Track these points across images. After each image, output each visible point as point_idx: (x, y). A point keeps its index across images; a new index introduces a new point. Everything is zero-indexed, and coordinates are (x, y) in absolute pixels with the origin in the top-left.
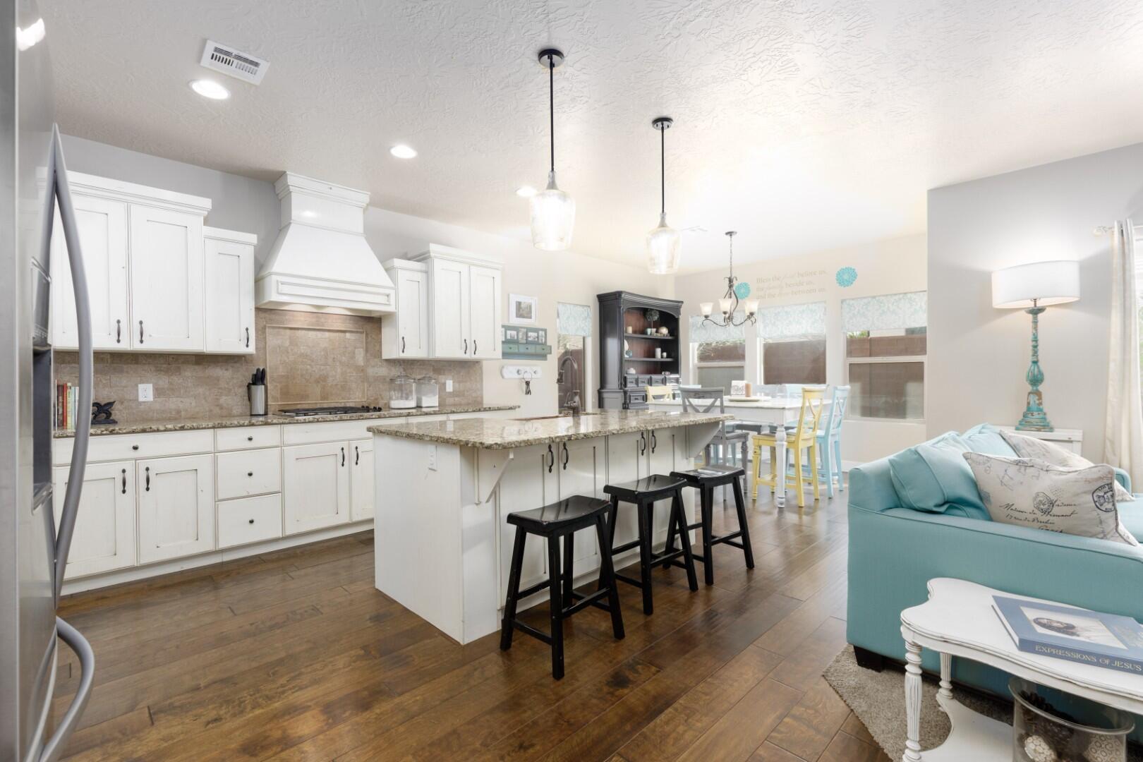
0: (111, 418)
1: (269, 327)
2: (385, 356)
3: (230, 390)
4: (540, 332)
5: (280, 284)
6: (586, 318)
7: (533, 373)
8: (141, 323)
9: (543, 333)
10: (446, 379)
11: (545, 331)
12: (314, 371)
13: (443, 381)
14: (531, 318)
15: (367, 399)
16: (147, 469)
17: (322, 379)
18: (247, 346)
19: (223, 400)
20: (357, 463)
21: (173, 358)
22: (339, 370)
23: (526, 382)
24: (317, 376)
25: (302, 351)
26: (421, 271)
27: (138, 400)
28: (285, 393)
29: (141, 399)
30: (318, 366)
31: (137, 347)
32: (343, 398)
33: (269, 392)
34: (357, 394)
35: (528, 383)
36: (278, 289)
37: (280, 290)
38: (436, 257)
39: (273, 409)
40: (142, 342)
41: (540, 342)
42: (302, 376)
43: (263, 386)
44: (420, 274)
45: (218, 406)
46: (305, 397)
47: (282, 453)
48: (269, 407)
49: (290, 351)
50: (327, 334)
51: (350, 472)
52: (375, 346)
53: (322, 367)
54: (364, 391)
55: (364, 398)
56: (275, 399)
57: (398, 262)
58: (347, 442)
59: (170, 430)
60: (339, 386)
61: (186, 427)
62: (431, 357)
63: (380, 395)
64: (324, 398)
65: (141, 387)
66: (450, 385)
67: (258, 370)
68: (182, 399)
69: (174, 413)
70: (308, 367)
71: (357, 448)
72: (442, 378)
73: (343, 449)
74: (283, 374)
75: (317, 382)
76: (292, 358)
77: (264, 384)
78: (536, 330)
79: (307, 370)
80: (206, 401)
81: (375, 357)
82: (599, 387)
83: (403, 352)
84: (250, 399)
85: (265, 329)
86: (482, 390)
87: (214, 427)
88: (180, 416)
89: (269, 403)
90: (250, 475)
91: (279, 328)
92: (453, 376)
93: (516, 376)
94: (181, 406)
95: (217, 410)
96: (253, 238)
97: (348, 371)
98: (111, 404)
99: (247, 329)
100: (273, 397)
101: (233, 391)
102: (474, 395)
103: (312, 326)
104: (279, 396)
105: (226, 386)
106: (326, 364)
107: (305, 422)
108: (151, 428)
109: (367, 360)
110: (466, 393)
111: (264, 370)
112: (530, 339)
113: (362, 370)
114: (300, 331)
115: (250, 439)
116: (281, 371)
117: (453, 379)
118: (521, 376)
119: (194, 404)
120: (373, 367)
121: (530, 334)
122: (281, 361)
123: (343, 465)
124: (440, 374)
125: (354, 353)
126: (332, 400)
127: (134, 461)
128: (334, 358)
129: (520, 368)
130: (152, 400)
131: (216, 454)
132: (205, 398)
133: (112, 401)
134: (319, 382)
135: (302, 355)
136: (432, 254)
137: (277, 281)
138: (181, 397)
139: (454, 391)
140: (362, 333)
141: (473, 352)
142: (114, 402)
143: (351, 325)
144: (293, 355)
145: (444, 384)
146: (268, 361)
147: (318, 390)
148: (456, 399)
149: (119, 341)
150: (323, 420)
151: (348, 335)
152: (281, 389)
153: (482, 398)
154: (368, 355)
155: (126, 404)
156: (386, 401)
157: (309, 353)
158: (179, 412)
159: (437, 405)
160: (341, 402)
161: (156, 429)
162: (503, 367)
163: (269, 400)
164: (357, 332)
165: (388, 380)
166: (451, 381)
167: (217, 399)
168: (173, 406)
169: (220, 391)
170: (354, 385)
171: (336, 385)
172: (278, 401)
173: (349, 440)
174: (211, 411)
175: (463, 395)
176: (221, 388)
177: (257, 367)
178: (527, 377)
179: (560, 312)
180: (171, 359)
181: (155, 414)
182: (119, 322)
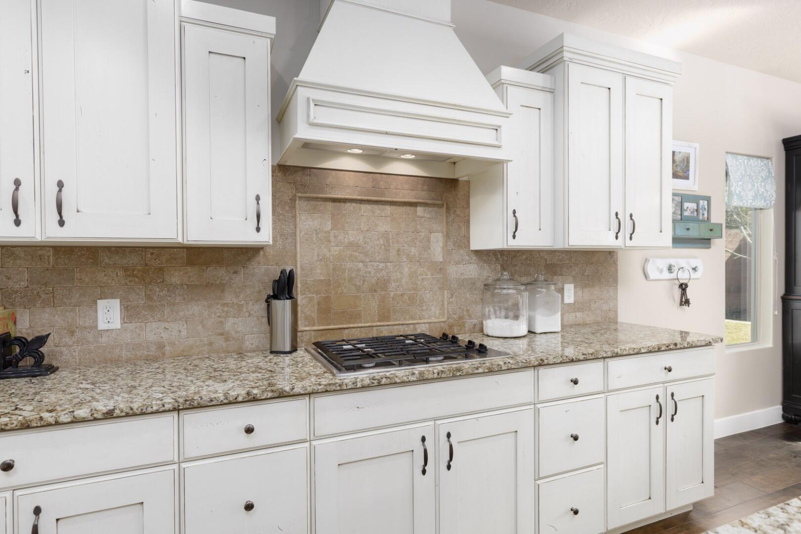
0: (45, 362)
1: (300, 199)
2: (475, 245)
3: (240, 307)
4: (701, 202)
5: (312, 104)
6: (767, 177)
7: (691, 270)
8: (60, 185)
9: (706, 202)
10: (564, 282)
11: (708, 199)
12: (369, 272)
13: (560, 285)
14: (687, 178)
15: (448, 318)
16: (37, 511)
17: (380, 286)
18: (258, 229)
19: (230, 324)
20: (449, 467)
21: (152, 254)
22: (406, 270)
23: (681, 286)
24: (373, 281)
26: (543, 90)
27: (96, 326)
28: (325, 310)
29: (102, 325)
30: (375, 264)
31: (54, 234)
32: (412, 318)
33: (299, 309)
34: (433, 308)
35: (683, 287)
36: (308, 116)
37: (312, 117)
38: (571, 61)
39: (306, 338)
40: (62, 223)
41: (701, 217)
42: (350, 280)
43: (288, 303)
44: (541, 95)
45: (221, 334)
47: (312, 452)
48: (299, 334)
49: (332, 239)
50: (389, 209)
51: (437, 486)
52: (460, 227)
53: (381, 265)
54: (443, 305)
55: (443, 316)
56: (310, 321)
57: (507, 72)
58: (432, 423)
59: (84, 421)
60: (406, 297)
61: (117, 412)
62: (559, 245)
63: (468, 311)
64: (384, 316)
65: (101, 303)
66: (569, 292)
67: (283, 272)
68: (167, 325)
69: (153, 348)
70: (361, 265)
71: (449, 435)
72: (558, 281)
73: (423, 439)
74: (322, 278)
75: (373, 290)
76: (335, 250)
77: (291, 298)
78: (695, 199)
79: (359, 270)
80: (203, 326)
81: (460, 247)
82: (782, 292)
83: (514, 237)
84: (269, 321)
85: (295, 200)
86: (616, 300)
87: (176, 409)
88: (164, 354)
89: (301, 328)
90: (249, 507)
91: (317, 199)
92: (574, 277)
93: (666, 275)
94: (165, 336)
95: (220, 342)
96: (268, 24)
97: (420, 270)
98: (41, 340)
99: (258, 198)
100: (306, 318)
101: (244, 310)
102: (605, 308)
103: (366, 195)
104: (314, 315)
105: (235, 301)
106: (386, 261)
107: (355, 388)
108: (41, 418)
109: (447, 252)
110: (592, 305)
111: (291, 272)
112: (686, 214)
113: (440, 269)
115: (249, 430)
116: (319, 273)
117: (574, 281)
118: (673, 276)
119: (184, 333)
120: (457, 263)
121: (686, 205)
122: (318, 255)
123: (424, 472)
124: (556, 273)
125: (429, 241)
126: (396, 320)
127: (8, 495)
128: (398, 250)
129: (672, 262)
130: (119, 326)
131: (183, 465)
132: (201, 322)
133: (45, 333)
134: (375, 290)
136: (567, 55)
137: (308, 99)
138: (166, 321)
139: (574, 301)
140: (442, 206)
141: (628, 236)
142: (49, 335)
143: (423, 194)
144: (337, 246)
145: (562, 291)
146: (299, 255)
147: (374, 305)
148: (578, 314)
149: (17, 222)
150: (388, 381)
151: (419, 210)
152: (319, 303)
153: (616, 312)
154: (450, 243)
155: (78, 334)
156: (475, 321)
158: (161, 346)
159: (559, 329)
161: (52, 420)
162: (646, 260)
163: (299, 323)
164: (434, 205)
165: (480, 285)
166: (572, 286)
167: (221, 322)
168: (152, 337)
169: (226, 309)
170: (428, 295)
171: (402, 295)
172: (314, 325)
173: (435, 419)
174: (211, 344)
175: (589, 308)
176: (226, 305)
177: (282, 268)
178: (683, 277)
179: (730, 169)
180: (149, 255)
181: (124, 352)
182: (17, 183)
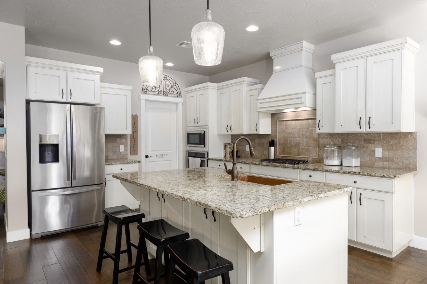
0: (238, 156)
1: (278, 121)
10: (375, 147)
12: (295, 141)
13: (373, 148)
15: (319, 157)
17: (297, 145)
18: (257, 131)
22: (305, 140)
24: (296, 143)
25: (290, 131)
26: (332, 75)
28: (284, 151)
29: (247, 150)
30: (296, 138)
32: (306, 156)
33: (276, 150)
34: (313, 153)
38: (337, 63)
42: (290, 143)
45: (263, 154)
46: (290, 154)
49: (285, 131)
50: (300, 121)
53: (298, 139)
55: (317, 156)
56: (280, 153)
60: (305, 149)
65: (247, 146)
66: (379, 152)
70: (292, 139)
72: (372, 147)
75: (295, 146)
76: (286, 134)
86: (416, 158)
91: (282, 121)
92: (382, 145)
97: (309, 141)
101: (267, 149)
102: (405, 162)
103: (294, 118)
104: (282, 152)
106: (299, 137)
110: (396, 160)
111: (274, 140)
113: (316, 140)
114: (289, 121)
116: (282, 141)
117: (383, 147)
119: (257, 153)
122: (282, 136)
124: (370, 143)
128: (303, 134)
134: (296, 146)
135: (290, 133)
136: (335, 62)
139: (382, 157)
143: (311, 116)
145: (374, 151)
147: (296, 150)
148: (385, 163)
151: (309, 121)
152: (282, 149)
155: (244, 151)
157: (292, 132)
160: (306, 158)
163: (278, 153)
164: (314, 119)
166: (381, 149)
169: (264, 149)
170: (312, 149)
171: (304, 148)
172: (281, 155)
175: (393, 161)
177: (271, 139)
180: (253, 136)
